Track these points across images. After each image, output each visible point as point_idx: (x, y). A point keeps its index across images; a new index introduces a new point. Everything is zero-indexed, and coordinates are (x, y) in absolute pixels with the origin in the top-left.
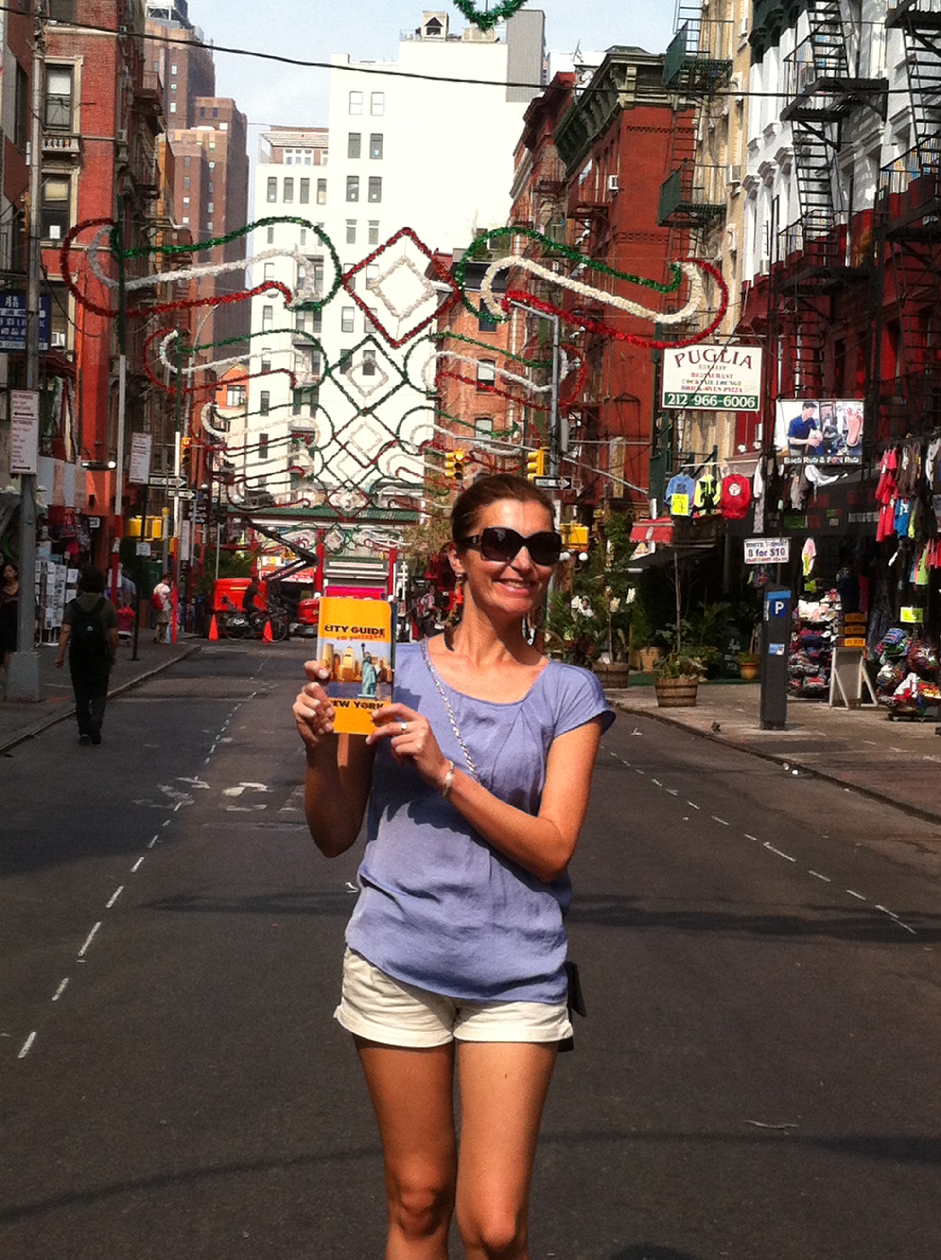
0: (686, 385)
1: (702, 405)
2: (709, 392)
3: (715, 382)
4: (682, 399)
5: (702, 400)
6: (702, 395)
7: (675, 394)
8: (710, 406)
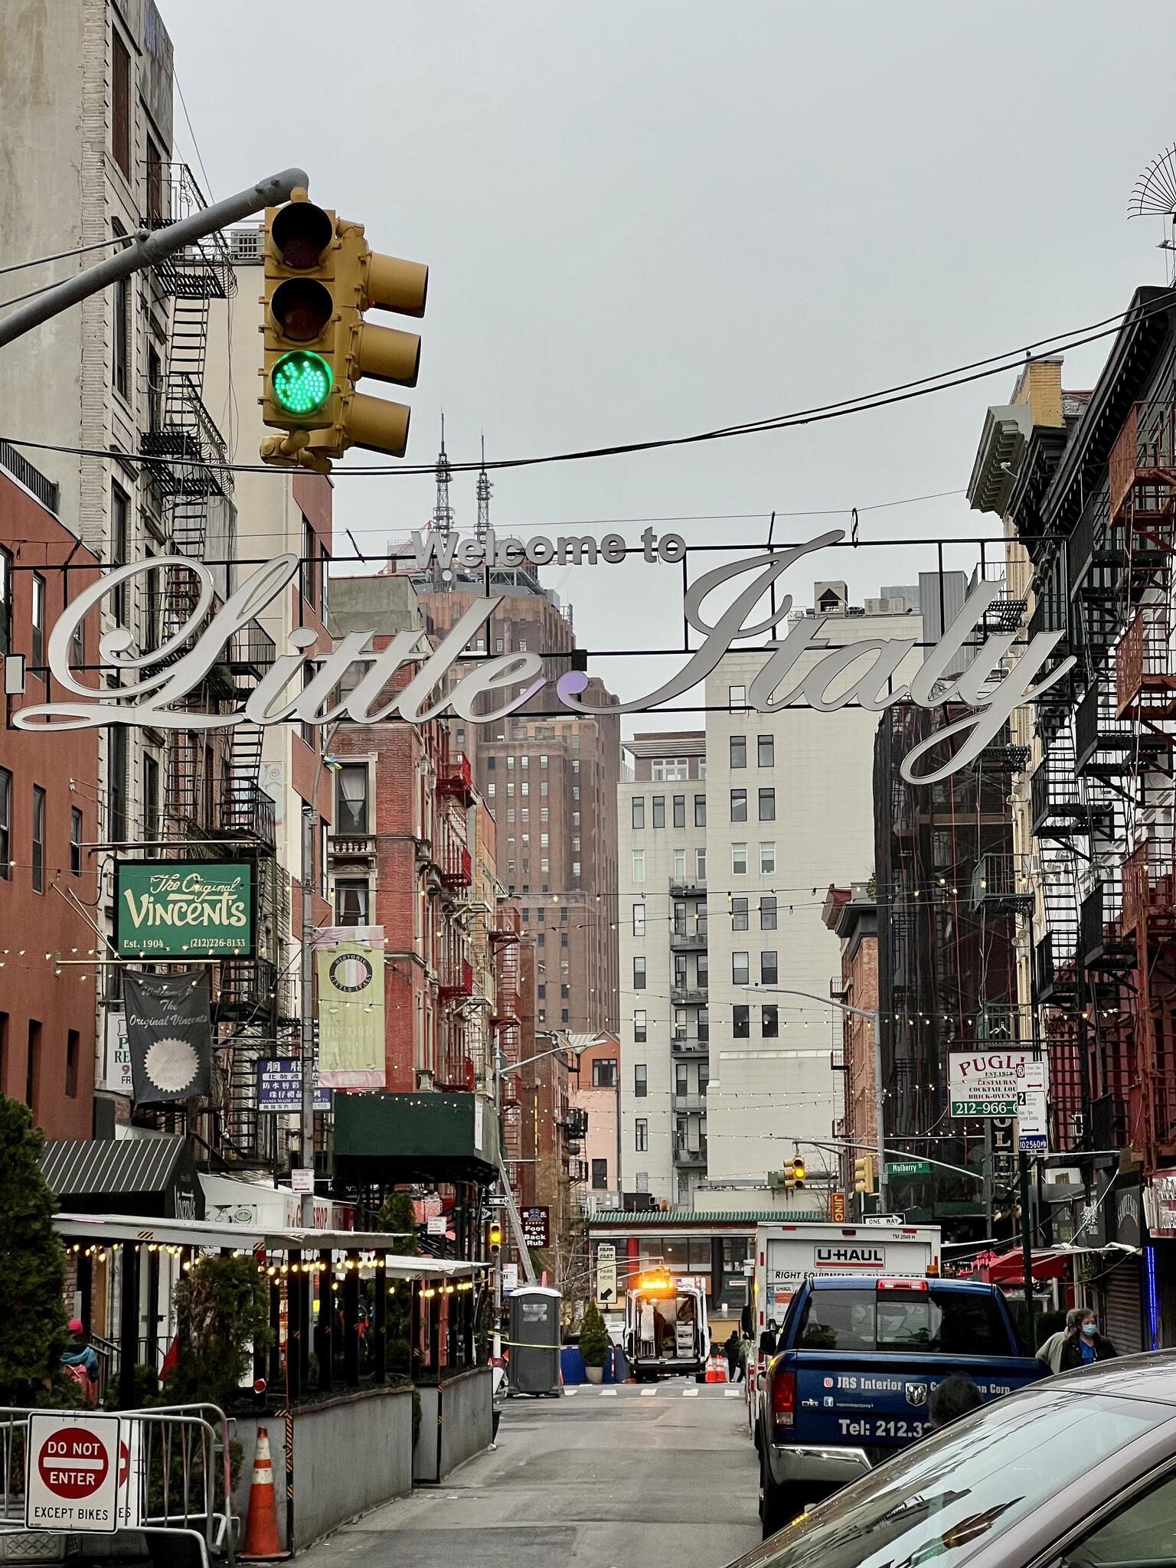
0: (973, 1093)
1: (990, 1113)
2: (998, 1099)
3: (1002, 1089)
4: (969, 1109)
5: (991, 1108)
6: (990, 1103)
7: (963, 1103)
8: (999, 1113)
